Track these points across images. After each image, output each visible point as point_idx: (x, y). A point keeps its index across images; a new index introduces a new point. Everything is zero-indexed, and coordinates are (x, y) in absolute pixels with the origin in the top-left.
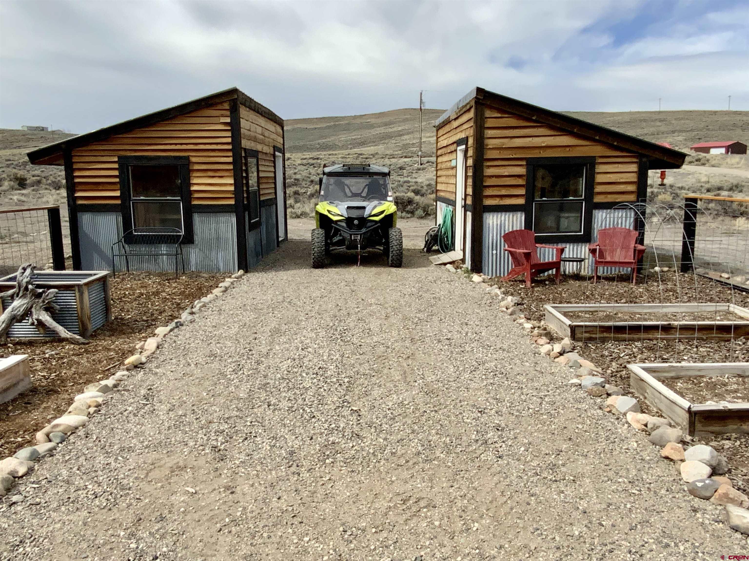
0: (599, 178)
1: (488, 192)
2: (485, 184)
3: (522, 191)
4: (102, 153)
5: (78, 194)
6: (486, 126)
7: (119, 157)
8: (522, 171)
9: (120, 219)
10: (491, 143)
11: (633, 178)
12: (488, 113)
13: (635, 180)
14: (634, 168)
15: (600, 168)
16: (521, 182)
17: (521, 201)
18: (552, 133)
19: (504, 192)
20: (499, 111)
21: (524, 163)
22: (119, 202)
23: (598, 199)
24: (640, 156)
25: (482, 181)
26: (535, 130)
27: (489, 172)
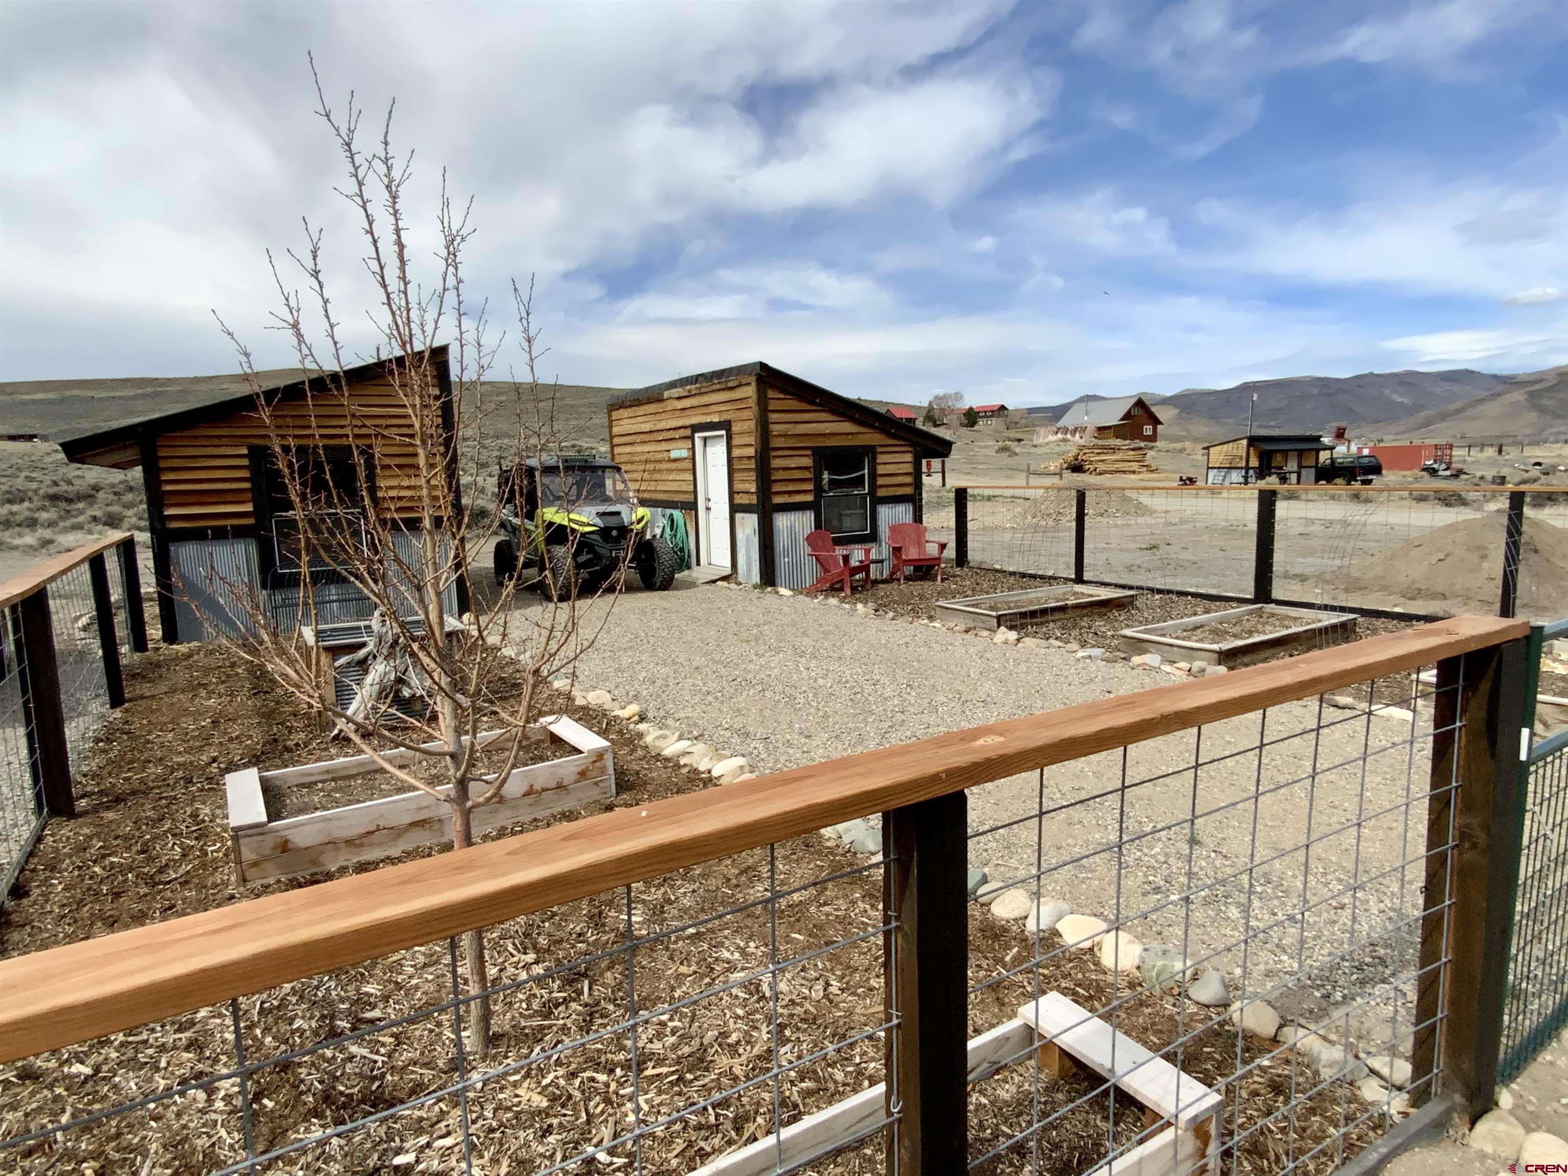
0: (881, 470)
1: (777, 488)
2: (773, 478)
3: (810, 486)
4: (218, 442)
5: (168, 512)
6: (770, 408)
7: (250, 448)
8: (808, 462)
9: (253, 549)
10: (776, 429)
11: (909, 468)
12: (771, 394)
13: (911, 470)
14: (909, 457)
15: (881, 458)
16: (808, 475)
17: (809, 498)
18: (835, 418)
19: (791, 487)
20: (782, 391)
21: (809, 452)
22: (251, 521)
23: (881, 493)
24: (913, 444)
25: (770, 475)
26: (817, 414)
27: (776, 463)
